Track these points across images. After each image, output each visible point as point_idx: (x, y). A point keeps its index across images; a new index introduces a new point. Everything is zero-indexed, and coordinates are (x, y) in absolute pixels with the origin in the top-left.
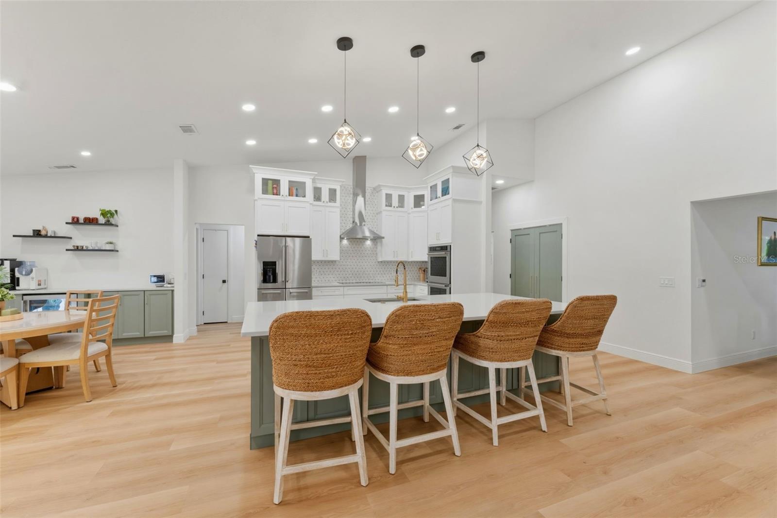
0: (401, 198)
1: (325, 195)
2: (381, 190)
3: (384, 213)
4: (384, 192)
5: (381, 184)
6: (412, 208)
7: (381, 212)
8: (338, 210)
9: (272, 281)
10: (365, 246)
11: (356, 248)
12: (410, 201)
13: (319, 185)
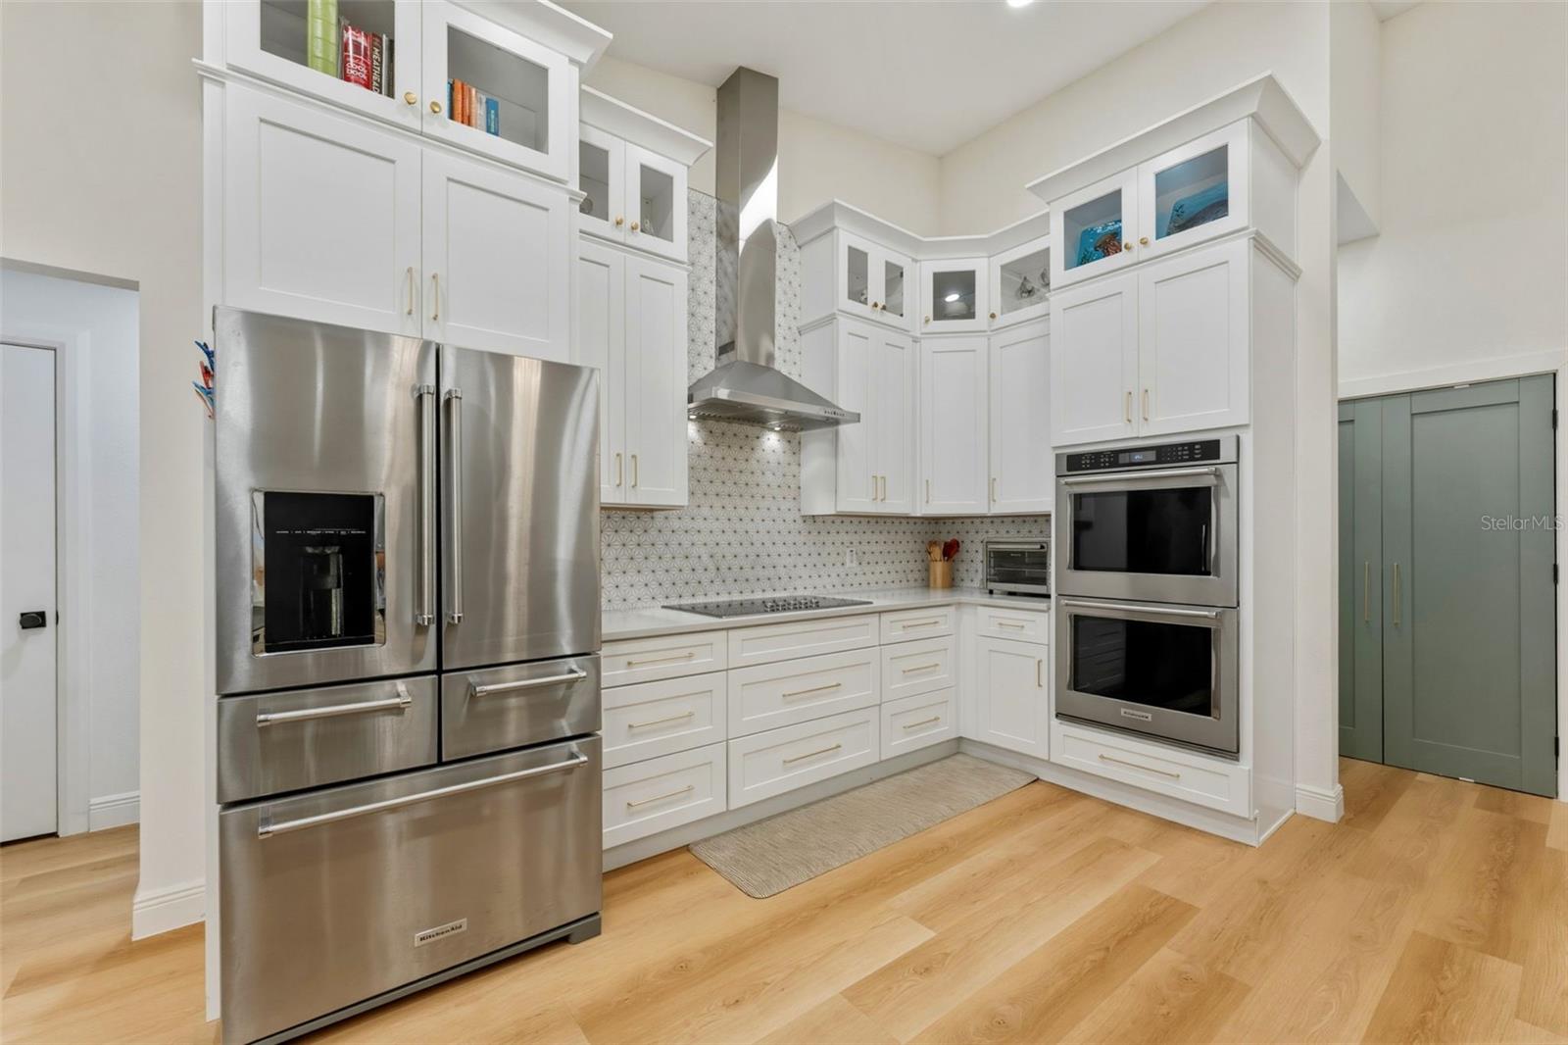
0: (895, 276)
1: (625, 195)
2: (834, 228)
3: (844, 324)
4: (847, 237)
5: (836, 200)
6: (927, 321)
7: (831, 318)
8: (680, 277)
9: (336, 627)
10: (758, 454)
11: (729, 460)
12: (918, 294)
13: (598, 139)
